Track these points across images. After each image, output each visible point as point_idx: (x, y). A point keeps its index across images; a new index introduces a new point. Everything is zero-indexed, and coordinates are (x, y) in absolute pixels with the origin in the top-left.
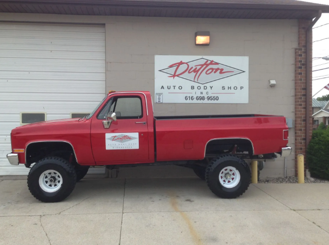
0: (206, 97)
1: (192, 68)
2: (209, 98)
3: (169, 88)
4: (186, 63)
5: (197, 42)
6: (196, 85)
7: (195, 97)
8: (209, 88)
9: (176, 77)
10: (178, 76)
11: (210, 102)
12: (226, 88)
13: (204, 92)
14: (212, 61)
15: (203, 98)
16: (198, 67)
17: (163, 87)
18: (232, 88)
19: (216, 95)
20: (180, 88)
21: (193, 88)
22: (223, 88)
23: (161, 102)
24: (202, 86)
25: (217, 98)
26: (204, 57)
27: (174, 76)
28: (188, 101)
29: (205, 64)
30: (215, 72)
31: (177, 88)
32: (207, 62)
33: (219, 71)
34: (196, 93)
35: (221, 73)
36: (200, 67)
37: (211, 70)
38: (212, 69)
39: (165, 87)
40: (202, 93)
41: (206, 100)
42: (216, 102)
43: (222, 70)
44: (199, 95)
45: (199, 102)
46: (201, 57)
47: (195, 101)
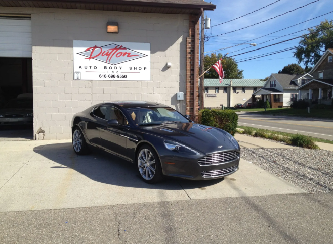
0: (116, 75)
1: (105, 51)
2: (118, 77)
3: (86, 67)
4: (100, 48)
5: (109, 30)
6: (108, 65)
7: (107, 75)
8: (119, 68)
9: (91, 59)
10: (93, 58)
11: (120, 79)
12: (133, 68)
13: (115, 71)
14: (121, 46)
15: (114, 76)
16: (110, 51)
17: (80, 67)
18: (138, 68)
19: (124, 74)
20: (95, 67)
21: (105, 67)
22: (130, 68)
23: (79, 79)
24: (113, 67)
25: (125, 77)
26: (115, 43)
27: (90, 58)
28: (102, 79)
29: (116, 48)
30: (124, 55)
31: (92, 68)
32: (117, 47)
33: (127, 54)
34: (108, 72)
35: (128, 56)
36: (111, 51)
37: (120, 54)
38: (122, 53)
39: (83, 67)
40: (113, 72)
41: (117, 77)
42: (124, 79)
43: (129, 53)
44: (111, 74)
45: (111, 79)
46: (111, 43)
47: (107, 78)
